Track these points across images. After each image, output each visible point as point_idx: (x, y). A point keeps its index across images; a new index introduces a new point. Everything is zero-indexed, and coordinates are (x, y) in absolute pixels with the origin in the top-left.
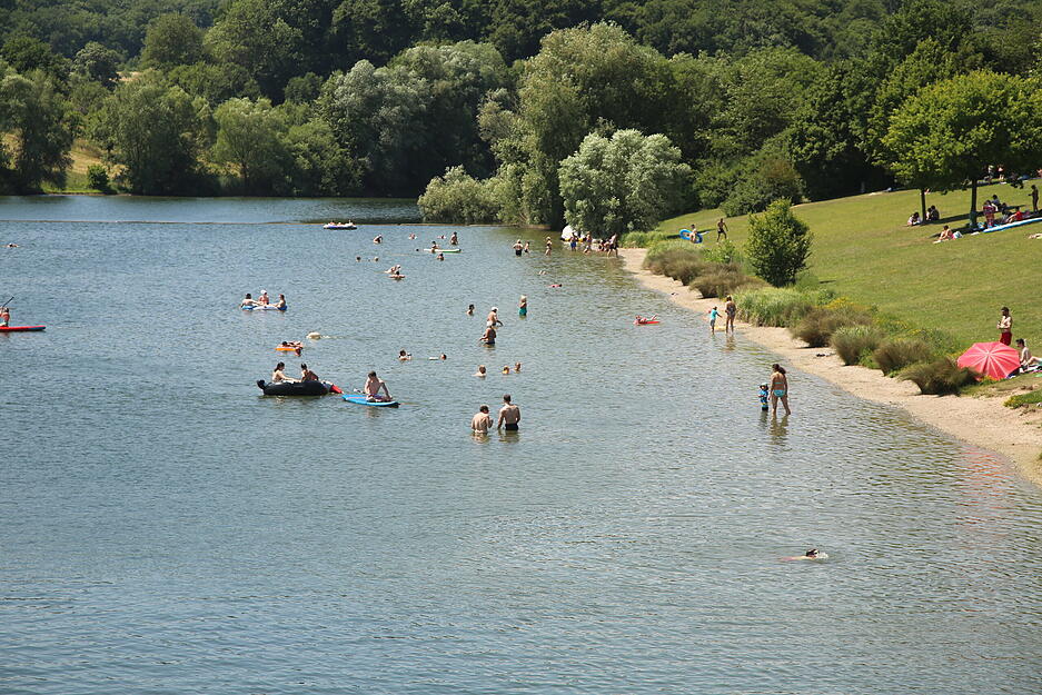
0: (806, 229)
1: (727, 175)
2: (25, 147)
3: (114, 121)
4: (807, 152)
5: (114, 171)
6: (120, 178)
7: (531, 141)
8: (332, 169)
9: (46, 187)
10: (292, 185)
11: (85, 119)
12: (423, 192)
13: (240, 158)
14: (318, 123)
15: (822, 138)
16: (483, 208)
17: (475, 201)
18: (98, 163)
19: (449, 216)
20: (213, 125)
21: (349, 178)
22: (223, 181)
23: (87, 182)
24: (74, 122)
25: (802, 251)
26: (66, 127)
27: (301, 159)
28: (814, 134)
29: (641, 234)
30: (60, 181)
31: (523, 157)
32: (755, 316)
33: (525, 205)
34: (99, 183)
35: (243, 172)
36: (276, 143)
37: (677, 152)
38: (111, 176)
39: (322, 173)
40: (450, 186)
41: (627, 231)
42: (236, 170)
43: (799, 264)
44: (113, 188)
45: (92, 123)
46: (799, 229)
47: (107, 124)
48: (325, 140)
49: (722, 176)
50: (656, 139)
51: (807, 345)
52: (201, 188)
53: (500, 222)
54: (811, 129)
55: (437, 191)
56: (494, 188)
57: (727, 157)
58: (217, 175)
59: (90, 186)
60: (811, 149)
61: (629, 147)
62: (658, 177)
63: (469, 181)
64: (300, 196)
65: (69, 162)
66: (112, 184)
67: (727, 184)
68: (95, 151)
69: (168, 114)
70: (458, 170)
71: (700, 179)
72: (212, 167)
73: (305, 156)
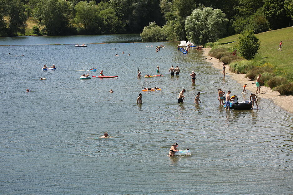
0: (258, 40)
1: (244, 22)
2: (12, 21)
3: (41, 11)
4: (270, 13)
5: (41, 28)
6: (43, 30)
7: (176, 13)
8: (115, 25)
9: (19, 34)
10: (101, 30)
11: (33, 10)
12: (142, 31)
13: (84, 22)
14: (110, 9)
15: (275, 8)
16: (163, 36)
17: (159, 34)
18: (36, 25)
19: (151, 39)
20: (74, 11)
21: (120, 27)
22: (78, 30)
23: (33, 32)
24: (29, 11)
25: (257, 47)
26: (26, 13)
27: (105, 22)
28: (272, 7)
29: (211, 43)
30: (23, 32)
31: (174, 18)
32: (236, 70)
33: (175, 34)
34: (37, 32)
35: (85, 26)
36: (96, 16)
37: (224, 15)
38: (40, 29)
39: (111, 26)
40: (151, 29)
41: (207, 42)
42: (82, 26)
43: (256, 52)
44: (41, 33)
45: (35, 11)
46: (256, 40)
47: (39, 12)
48: (113, 15)
49: (243, 22)
50: (217, 11)
51: (250, 80)
52: (71, 32)
53: (168, 40)
54: (271, 5)
55: (147, 31)
56: (165, 29)
57: (244, 15)
58: (76, 28)
59: (33, 33)
60: (272, 12)
61: (209, 13)
62: (217, 23)
63: (157, 27)
64: (104, 34)
65: (26, 25)
66: (41, 32)
67: (244, 25)
68: (36, 21)
69: (59, 8)
70: (153, 24)
71: (235, 23)
72: (75, 25)
73: (106, 20)
